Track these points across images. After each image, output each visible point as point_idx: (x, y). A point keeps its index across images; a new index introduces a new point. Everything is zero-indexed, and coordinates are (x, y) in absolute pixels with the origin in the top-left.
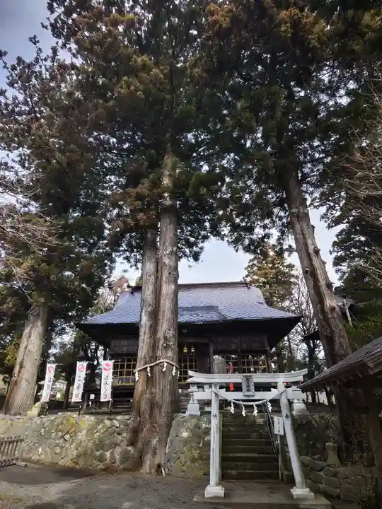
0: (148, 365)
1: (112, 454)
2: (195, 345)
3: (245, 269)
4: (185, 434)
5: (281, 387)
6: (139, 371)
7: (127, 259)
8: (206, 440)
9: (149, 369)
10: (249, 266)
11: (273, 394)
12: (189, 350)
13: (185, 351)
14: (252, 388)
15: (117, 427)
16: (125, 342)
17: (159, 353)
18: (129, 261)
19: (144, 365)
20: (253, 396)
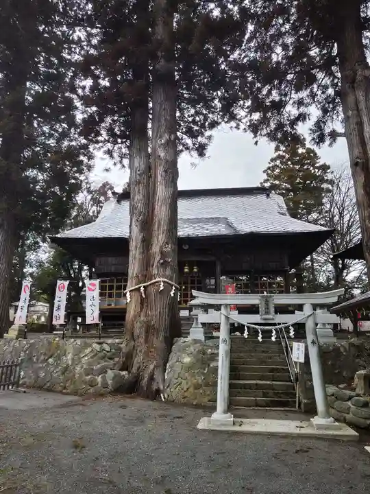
0: (142, 285)
1: (104, 378)
2: (199, 264)
3: (264, 172)
4: (187, 360)
5: (308, 310)
6: (130, 291)
7: (110, 153)
8: (211, 366)
9: (142, 289)
10: (269, 168)
11: (297, 317)
12: (191, 269)
13: (186, 270)
14: (272, 310)
15: (108, 352)
16: (112, 260)
17: (155, 271)
18: (111, 156)
19: (136, 285)
20: (273, 319)
